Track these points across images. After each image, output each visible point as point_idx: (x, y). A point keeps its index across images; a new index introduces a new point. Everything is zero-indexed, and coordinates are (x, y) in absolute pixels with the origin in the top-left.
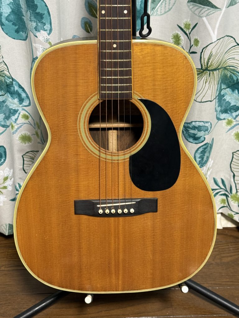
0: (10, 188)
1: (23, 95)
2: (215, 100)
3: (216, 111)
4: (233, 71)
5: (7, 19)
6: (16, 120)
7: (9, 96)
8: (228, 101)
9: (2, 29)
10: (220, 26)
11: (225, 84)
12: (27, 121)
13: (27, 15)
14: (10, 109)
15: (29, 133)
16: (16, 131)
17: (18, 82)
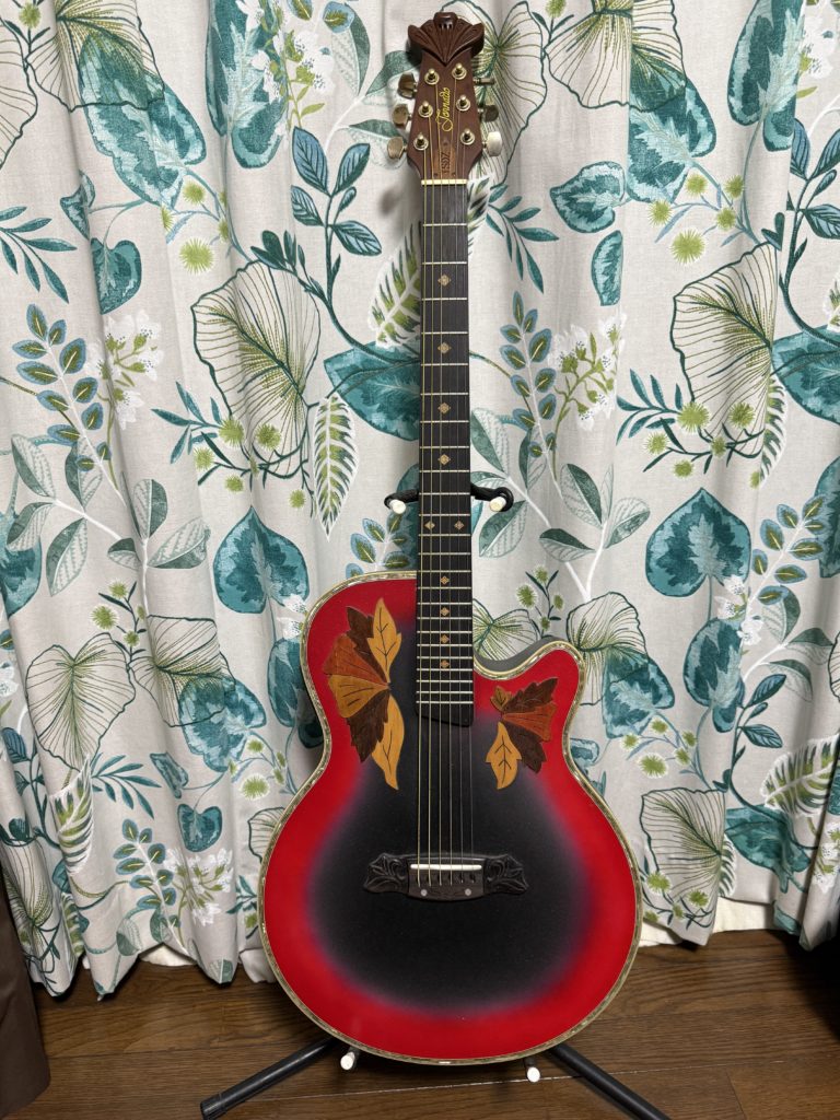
0: (227, 888)
1: (253, 707)
2: (600, 703)
3: (605, 722)
4: (629, 651)
5: (228, 580)
6: (239, 754)
7: (229, 712)
8: (624, 704)
9: (220, 598)
10: (596, 577)
11: (615, 673)
12: (258, 754)
13: (264, 573)
14: (229, 736)
15: (261, 777)
16: (239, 775)
17: (242, 685)
